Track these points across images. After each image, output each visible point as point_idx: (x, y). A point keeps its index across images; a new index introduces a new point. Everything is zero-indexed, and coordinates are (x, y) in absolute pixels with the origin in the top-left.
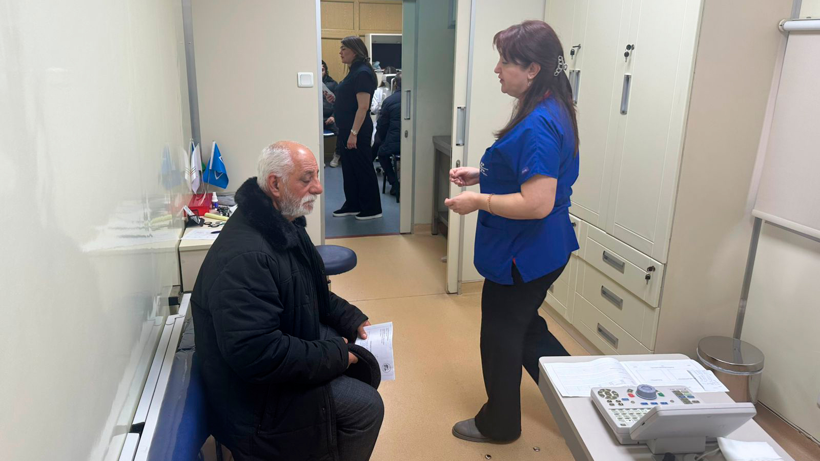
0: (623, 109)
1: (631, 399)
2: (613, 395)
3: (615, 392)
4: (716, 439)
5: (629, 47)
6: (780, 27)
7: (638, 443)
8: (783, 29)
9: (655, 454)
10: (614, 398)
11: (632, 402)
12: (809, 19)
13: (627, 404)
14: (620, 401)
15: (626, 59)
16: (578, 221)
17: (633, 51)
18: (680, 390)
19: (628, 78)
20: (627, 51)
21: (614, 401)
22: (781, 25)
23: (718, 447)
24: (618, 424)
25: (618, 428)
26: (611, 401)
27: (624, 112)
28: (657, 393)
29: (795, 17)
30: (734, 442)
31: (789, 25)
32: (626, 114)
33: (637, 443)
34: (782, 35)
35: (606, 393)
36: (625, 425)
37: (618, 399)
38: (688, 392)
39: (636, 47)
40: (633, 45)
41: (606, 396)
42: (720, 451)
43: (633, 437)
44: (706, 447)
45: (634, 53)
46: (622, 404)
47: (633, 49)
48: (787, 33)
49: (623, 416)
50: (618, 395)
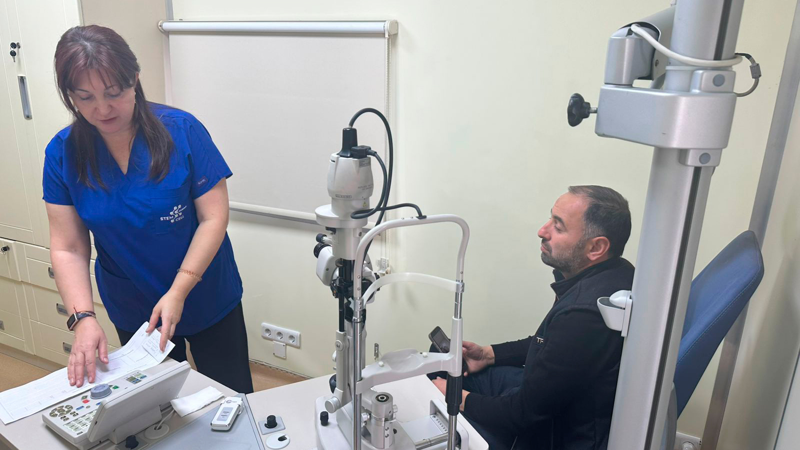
0: (27, 114)
1: (85, 405)
2: (66, 410)
3: (68, 406)
4: (170, 403)
5: (14, 45)
6: (160, 27)
7: (100, 441)
8: (163, 29)
9: (118, 444)
10: (68, 412)
11: (87, 407)
12: (181, 21)
13: (81, 413)
14: (75, 412)
15: (14, 59)
16: (11, 243)
17: (20, 49)
18: (133, 376)
19: (22, 80)
20: (12, 49)
21: (68, 416)
22: (160, 26)
23: (173, 409)
24: (74, 434)
25: (74, 439)
26: (65, 417)
27: (28, 117)
28: (111, 388)
29: (170, 19)
30: (185, 398)
31: (167, 26)
32: (31, 118)
33: (99, 443)
34: (163, 35)
35: (58, 412)
36: (82, 432)
37: (72, 411)
38: (140, 374)
39: (21, 44)
40: (18, 43)
41: (59, 414)
42: (175, 411)
43: (91, 440)
44: (162, 415)
45: (21, 52)
46: (77, 414)
47: (19, 47)
48: (168, 33)
49: (79, 425)
50: (72, 408)
